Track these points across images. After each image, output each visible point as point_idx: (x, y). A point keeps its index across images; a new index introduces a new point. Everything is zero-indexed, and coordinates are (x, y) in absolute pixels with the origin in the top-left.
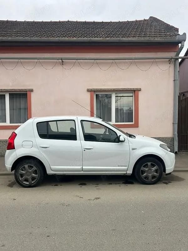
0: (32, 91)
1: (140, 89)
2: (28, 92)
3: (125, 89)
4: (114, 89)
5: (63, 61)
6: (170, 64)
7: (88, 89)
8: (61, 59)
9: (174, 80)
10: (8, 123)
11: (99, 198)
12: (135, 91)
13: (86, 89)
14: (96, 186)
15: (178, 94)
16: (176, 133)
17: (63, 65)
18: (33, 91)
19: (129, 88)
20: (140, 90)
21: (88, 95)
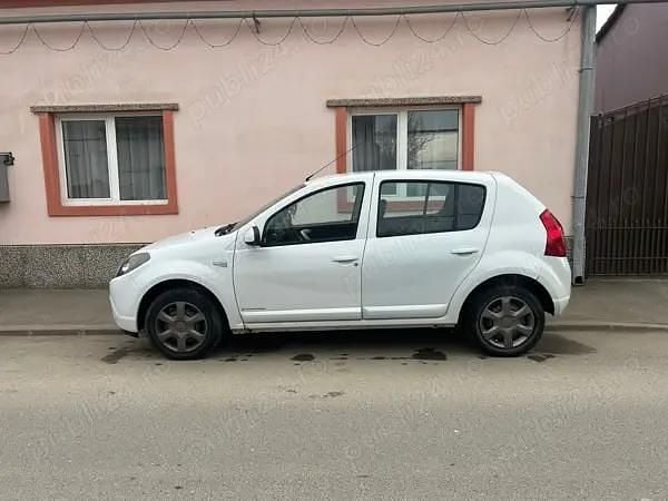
0: (174, 108)
1: (480, 97)
2: (164, 114)
3: (434, 98)
4: (405, 99)
5: (257, 22)
6: (569, 20)
7: (328, 102)
8: (254, 16)
9: (581, 71)
10: (115, 199)
11: (339, 394)
12: (463, 104)
13: (324, 101)
14: (338, 364)
15: (589, 112)
16: (581, 224)
17: (258, 32)
18: (177, 110)
19: (446, 95)
20: (477, 101)
21: (331, 117)
